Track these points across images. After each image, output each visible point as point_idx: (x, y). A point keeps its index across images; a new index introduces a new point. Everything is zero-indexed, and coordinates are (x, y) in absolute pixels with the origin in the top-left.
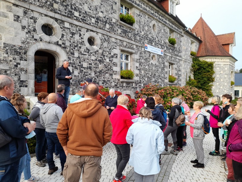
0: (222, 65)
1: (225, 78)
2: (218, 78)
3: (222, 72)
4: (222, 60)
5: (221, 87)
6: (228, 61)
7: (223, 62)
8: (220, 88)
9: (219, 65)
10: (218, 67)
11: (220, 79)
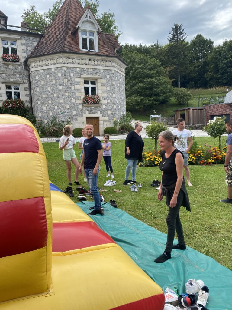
0: (53, 70)
1: (59, 90)
2: (49, 92)
3: (54, 82)
4: (52, 62)
5: (56, 107)
6: (61, 61)
7: (55, 64)
8: (54, 109)
9: (49, 71)
10: (48, 74)
11: (52, 94)
